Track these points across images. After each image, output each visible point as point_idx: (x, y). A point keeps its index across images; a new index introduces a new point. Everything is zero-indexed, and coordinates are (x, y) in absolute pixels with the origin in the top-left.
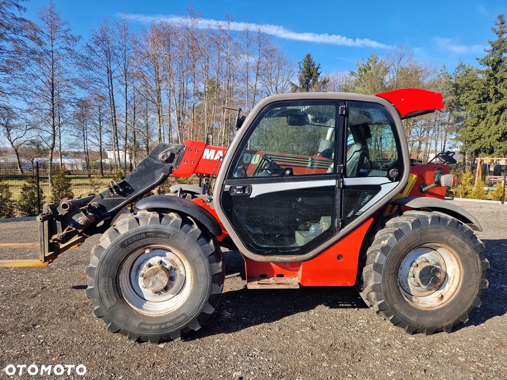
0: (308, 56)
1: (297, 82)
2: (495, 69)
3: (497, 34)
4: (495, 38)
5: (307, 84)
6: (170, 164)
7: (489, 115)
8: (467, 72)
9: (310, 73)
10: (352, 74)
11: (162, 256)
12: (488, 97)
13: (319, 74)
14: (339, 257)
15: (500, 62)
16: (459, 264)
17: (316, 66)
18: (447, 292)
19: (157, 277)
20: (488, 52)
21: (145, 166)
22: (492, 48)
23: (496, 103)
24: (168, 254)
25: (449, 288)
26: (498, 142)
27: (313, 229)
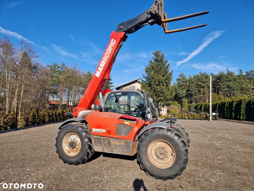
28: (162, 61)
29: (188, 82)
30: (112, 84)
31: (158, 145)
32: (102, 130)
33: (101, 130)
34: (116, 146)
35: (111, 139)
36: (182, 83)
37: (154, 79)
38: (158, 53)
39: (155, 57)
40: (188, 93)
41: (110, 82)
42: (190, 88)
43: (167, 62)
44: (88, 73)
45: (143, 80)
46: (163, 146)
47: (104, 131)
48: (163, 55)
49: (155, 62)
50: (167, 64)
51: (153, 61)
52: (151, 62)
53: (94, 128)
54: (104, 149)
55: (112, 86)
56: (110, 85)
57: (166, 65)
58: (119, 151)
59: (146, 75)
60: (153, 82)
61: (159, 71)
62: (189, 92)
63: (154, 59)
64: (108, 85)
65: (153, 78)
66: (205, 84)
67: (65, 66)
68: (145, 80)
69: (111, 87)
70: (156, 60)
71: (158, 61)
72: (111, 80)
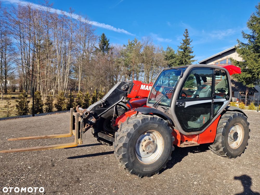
0: (103, 35)
1: (98, 47)
2: (184, 51)
3: (185, 37)
4: (184, 38)
5: (103, 48)
6: (126, 91)
8: (170, 51)
9: (105, 43)
10: (124, 46)
11: (149, 136)
12: (182, 63)
13: (109, 44)
14: (211, 131)
15: (186, 48)
16: (243, 130)
17: (108, 40)
18: (238, 141)
19: (150, 146)
20: (182, 44)
21: (115, 92)
22: (183, 42)
24: (151, 134)
25: (239, 140)
27: (199, 120)
30: (193, 57)
41: (190, 55)
44: (168, 48)
55: (194, 61)
56: (191, 59)
64: (187, 60)
69: (192, 62)
72: (192, 52)
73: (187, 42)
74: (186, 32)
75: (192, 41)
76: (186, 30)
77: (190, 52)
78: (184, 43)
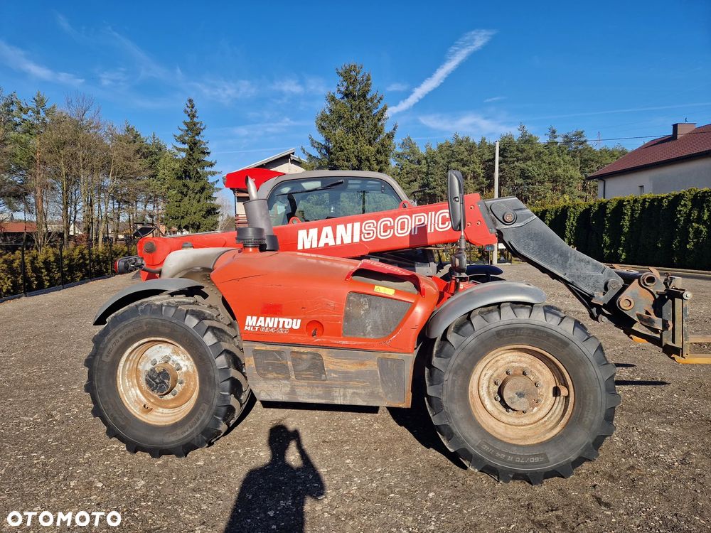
2: (191, 149)
3: (189, 115)
4: (188, 120)
7: (190, 192)
15: (195, 144)
20: (182, 130)
22: (186, 128)
23: (197, 181)
26: (203, 219)
28: (364, 96)
29: (424, 162)
30: (211, 165)
31: (501, 362)
32: (286, 320)
33: (281, 320)
34: (347, 377)
35: (323, 352)
36: (408, 167)
37: (345, 152)
38: (353, 73)
39: (345, 84)
40: (425, 194)
41: (205, 159)
42: (431, 179)
43: (379, 101)
44: (129, 130)
45: (310, 155)
46: (525, 366)
47: (296, 324)
48: (368, 80)
49: (343, 98)
50: (381, 106)
51: (338, 96)
52: (333, 99)
53: (252, 315)
54: (298, 390)
55: (214, 174)
56: (207, 169)
57: (378, 110)
58: (357, 394)
59: (320, 138)
60: (343, 160)
61: (357, 126)
62: (427, 191)
63: (343, 89)
64: (199, 169)
65: (342, 149)
66: (468, 168)
67: (48, 106)
68: (315, 153)
69: (209, 176)
70: (347, 95)
71: (354, 96)
72: (208, 153)
73: (193, 128)
74: (189, 105)
75: (204, 129)
76: (190, 101)
77: (204, 153)
78: (187, 131)
